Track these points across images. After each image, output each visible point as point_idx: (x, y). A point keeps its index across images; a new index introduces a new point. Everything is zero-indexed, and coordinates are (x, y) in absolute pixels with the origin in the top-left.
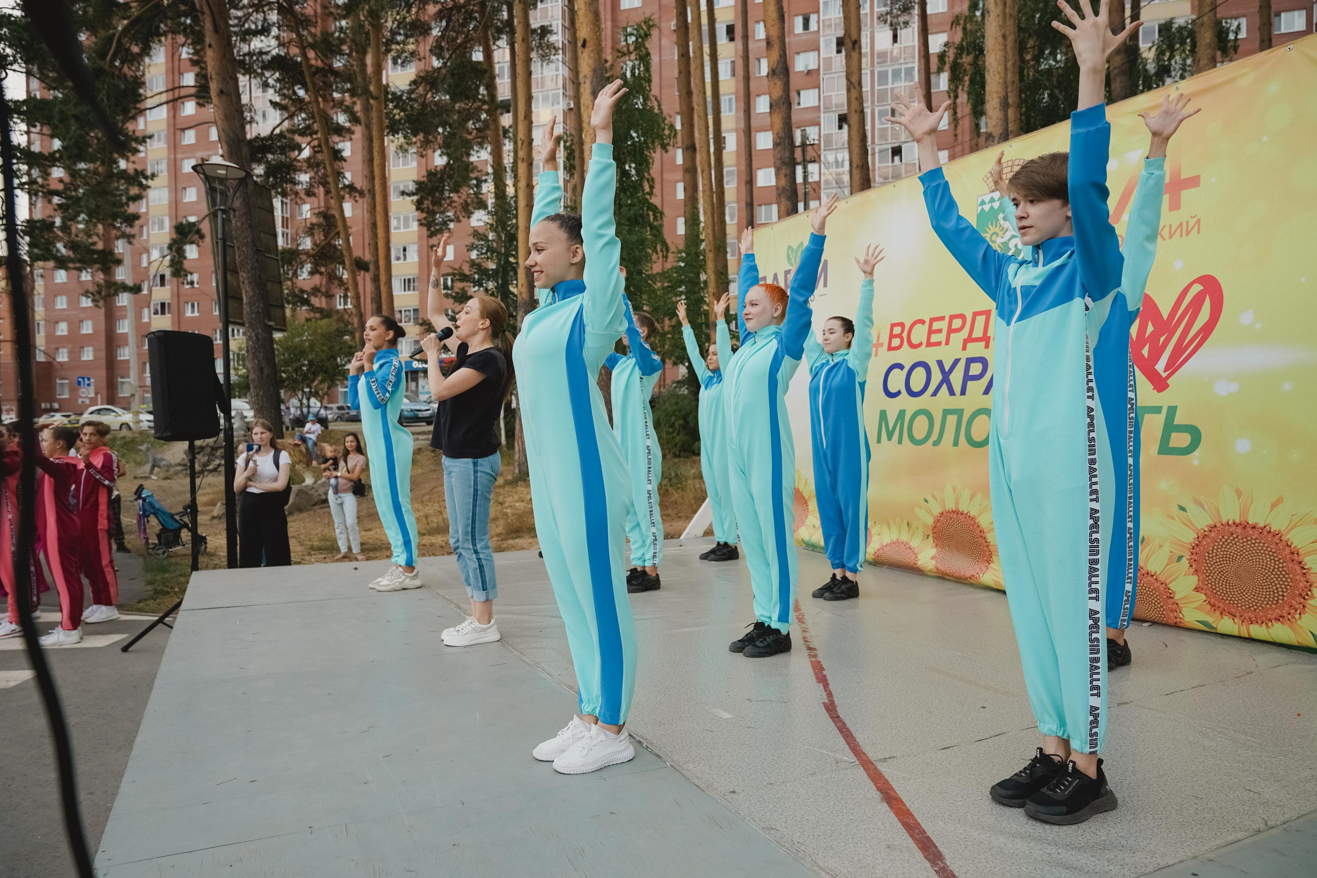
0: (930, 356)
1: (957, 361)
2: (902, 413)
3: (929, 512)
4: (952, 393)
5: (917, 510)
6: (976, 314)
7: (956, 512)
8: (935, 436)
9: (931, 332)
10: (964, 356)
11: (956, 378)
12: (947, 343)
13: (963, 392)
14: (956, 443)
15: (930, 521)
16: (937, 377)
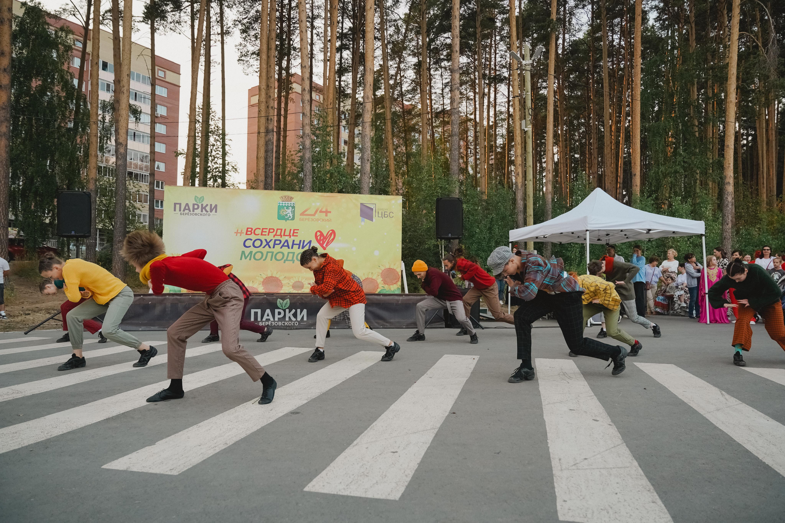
0: (263, 238)
1: (271, 240)
2: (251, 252)
3: (262, 277)
4: (270, 247)
5: (257, 278)
6: (277, 229)
7: (272, 277)
8: (264, 258)
9: (262, 232)
10: (274, 239)
11: (271, 244)
12: (268, 235)
13: (274, 247)
14: (271, 260)
15: (262, 280)
16: (264, 243)
